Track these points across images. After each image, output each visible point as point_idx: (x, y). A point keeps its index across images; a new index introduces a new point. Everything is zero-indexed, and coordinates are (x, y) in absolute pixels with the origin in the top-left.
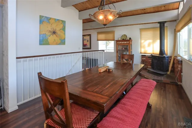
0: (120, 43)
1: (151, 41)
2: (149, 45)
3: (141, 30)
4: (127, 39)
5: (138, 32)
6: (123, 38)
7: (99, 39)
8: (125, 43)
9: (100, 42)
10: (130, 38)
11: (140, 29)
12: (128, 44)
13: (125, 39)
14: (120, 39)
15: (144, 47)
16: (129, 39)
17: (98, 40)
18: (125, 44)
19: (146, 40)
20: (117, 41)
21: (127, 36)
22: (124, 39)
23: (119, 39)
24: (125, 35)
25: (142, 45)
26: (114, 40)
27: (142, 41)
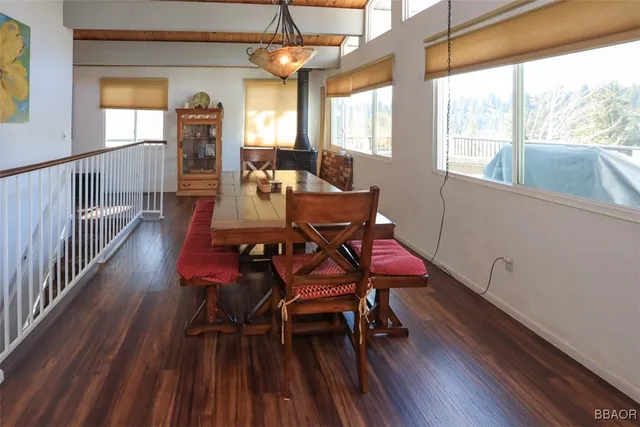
0: (191, 117)
1: (272, 113)
2: (267, 122)
3: (248, 82)
4: (210, 106)
5: (239, 87)
6: (197, 102)
7: (106, 103)
8: (207, 117)
9: (109, 112)
10: (220, 105)
11: (245, 80)
12: (215, 120)
13: (204, 107)
14: (187, 106)
15: (254, 129)
16: (215, 107)
17: (103, 106)
18: (206, 119)
19: (260, 110)
20: (180, 111)
21: (208, 99)
22: (200, 107)
23: (183, 105)
24: (202, 94)
25: (249, 124)
26: (164, 108)
27: (250, 113)
